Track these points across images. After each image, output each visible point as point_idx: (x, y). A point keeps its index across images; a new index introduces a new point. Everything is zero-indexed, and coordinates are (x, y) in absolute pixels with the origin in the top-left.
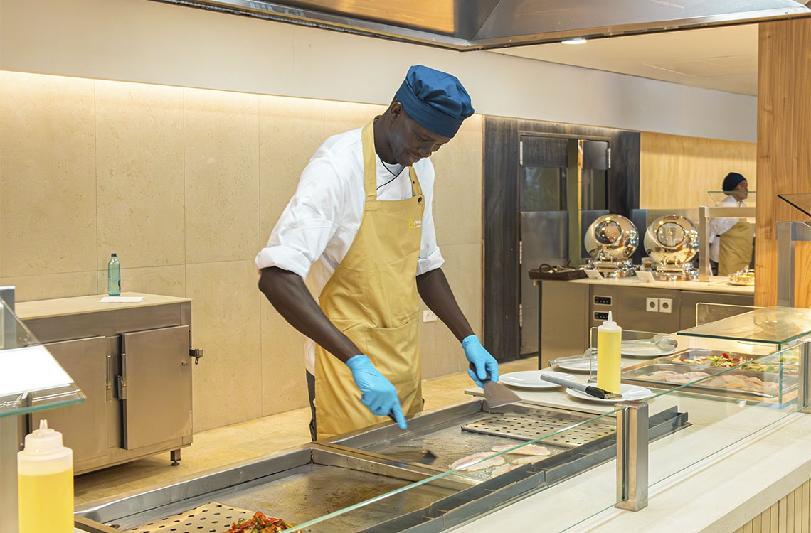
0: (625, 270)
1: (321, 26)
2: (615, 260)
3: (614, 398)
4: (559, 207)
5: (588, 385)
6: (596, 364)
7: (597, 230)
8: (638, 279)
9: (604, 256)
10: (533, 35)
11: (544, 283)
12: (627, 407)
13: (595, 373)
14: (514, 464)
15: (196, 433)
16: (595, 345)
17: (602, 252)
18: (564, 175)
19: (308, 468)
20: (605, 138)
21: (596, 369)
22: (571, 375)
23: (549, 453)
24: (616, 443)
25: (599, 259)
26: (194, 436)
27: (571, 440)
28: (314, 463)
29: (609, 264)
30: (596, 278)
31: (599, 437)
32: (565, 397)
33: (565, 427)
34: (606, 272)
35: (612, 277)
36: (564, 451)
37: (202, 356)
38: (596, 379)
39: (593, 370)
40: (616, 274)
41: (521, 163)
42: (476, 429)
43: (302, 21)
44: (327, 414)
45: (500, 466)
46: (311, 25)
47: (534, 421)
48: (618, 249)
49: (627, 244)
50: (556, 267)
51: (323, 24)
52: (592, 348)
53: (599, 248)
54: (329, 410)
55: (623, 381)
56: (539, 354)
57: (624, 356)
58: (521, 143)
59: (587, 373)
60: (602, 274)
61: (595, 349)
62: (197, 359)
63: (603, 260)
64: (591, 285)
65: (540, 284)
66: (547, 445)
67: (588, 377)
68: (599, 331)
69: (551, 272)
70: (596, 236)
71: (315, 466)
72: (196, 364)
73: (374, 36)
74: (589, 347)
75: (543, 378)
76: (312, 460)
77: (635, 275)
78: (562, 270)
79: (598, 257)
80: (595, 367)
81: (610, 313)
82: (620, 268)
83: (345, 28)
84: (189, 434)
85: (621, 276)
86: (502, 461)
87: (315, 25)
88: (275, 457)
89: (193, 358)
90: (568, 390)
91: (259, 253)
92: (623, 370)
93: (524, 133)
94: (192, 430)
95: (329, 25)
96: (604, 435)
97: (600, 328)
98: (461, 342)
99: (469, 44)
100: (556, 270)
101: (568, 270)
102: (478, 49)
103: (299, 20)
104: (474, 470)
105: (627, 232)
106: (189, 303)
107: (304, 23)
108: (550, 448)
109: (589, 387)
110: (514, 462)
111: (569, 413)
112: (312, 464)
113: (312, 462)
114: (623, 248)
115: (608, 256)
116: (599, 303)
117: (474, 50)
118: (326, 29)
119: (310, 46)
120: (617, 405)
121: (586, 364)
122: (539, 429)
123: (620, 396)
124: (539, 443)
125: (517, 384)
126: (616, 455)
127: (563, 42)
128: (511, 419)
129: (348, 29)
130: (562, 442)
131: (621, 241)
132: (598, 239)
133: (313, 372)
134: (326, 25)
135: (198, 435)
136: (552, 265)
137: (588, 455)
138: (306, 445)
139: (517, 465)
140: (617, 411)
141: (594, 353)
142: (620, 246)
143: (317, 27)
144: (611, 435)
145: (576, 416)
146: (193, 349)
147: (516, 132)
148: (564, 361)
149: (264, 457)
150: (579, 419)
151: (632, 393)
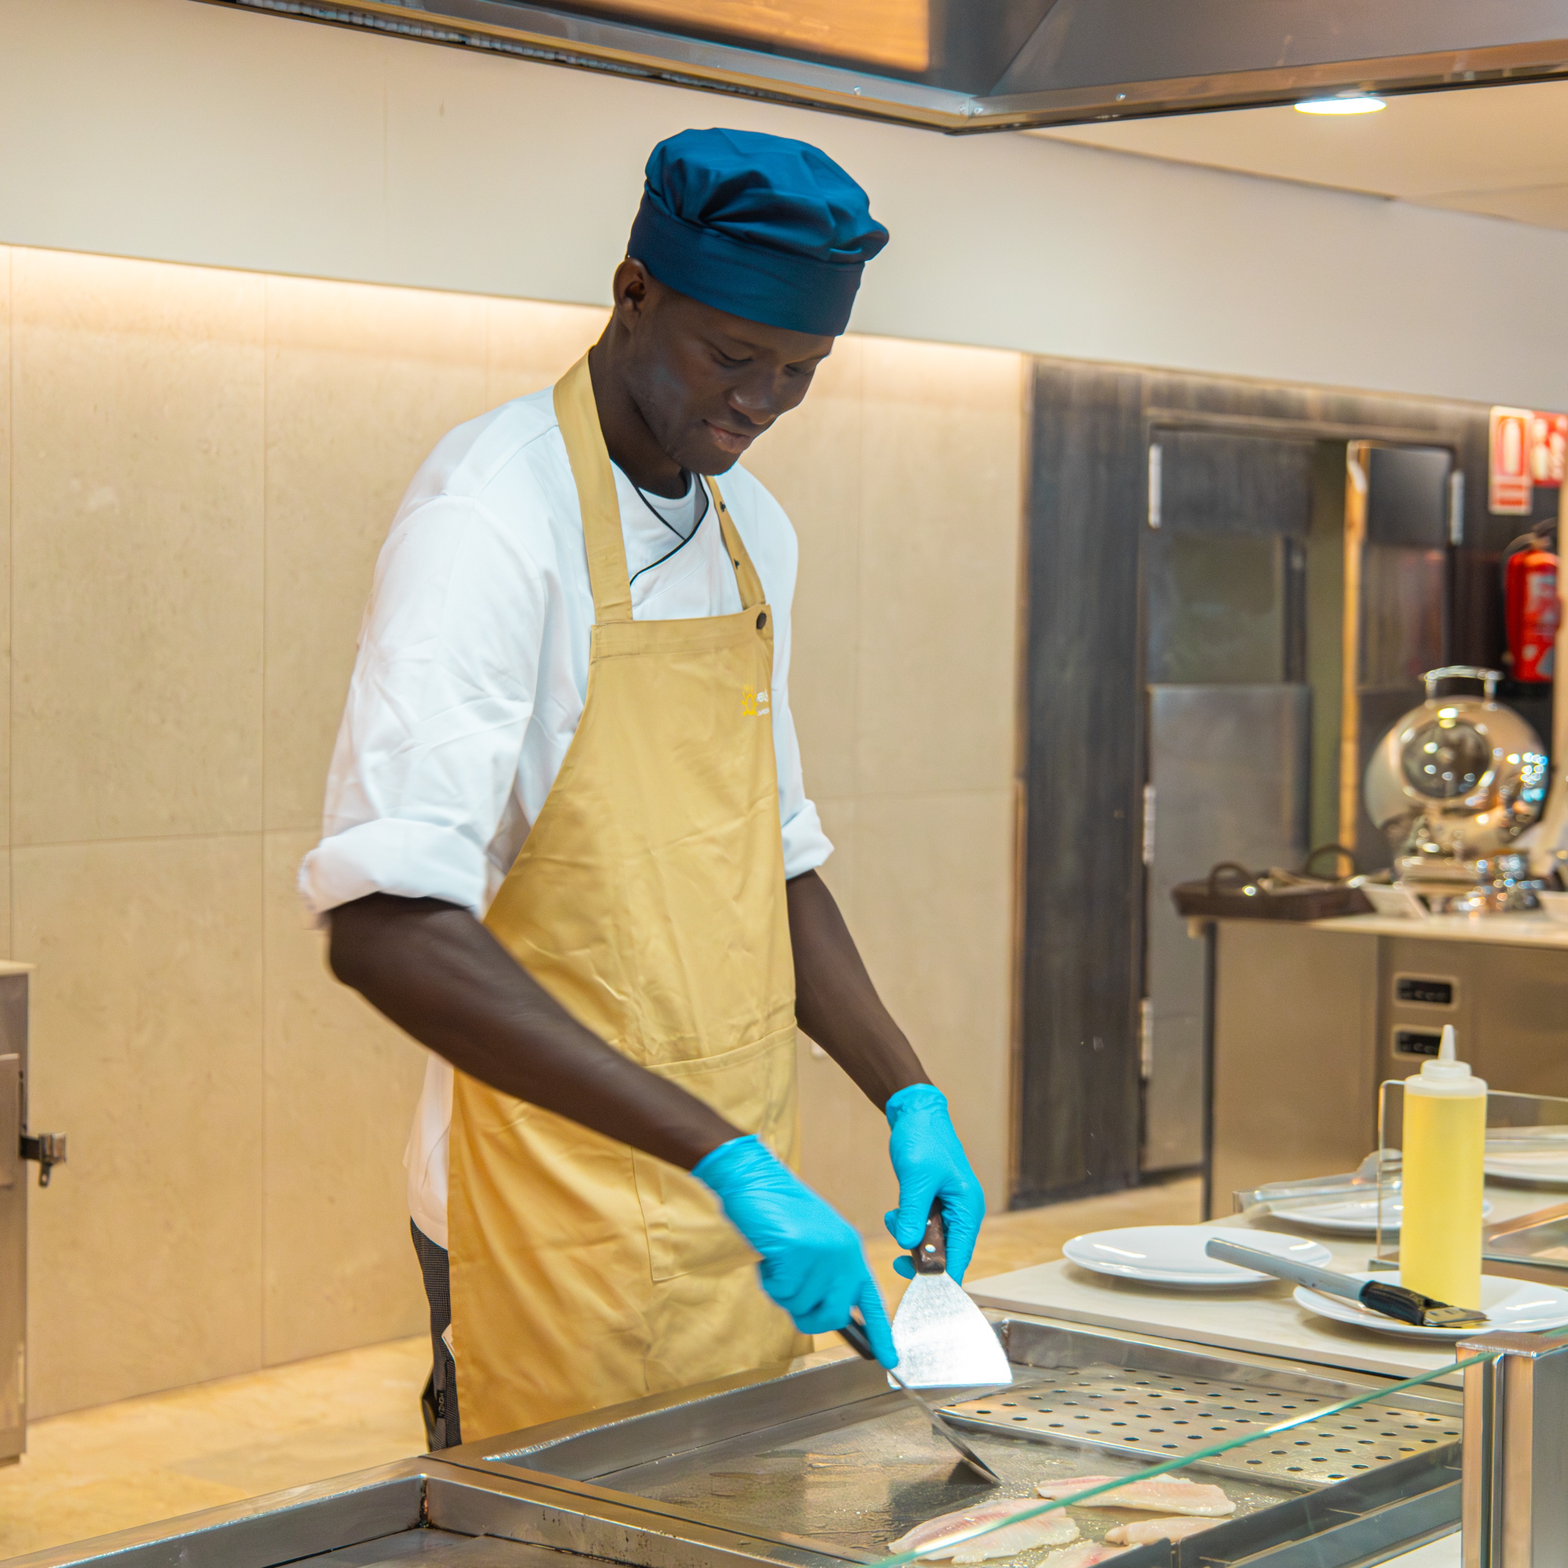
0: (1504, 889)
1: (475, 42)
2: (1470, 854)
3: (1457, 1323)
4: (1277, 668)
5: (1366, 1277)
6: (1399, 1208)
7: (1409, 750)
8: (1547, 919)
9: (1431, 840)
10: (1197, 80)
11: (1229, 929)
12: (1499, 1353)
13: (1392, 1236)
14: (1112, 1544)
15: (38, 1420)
16: (1395, 1140)
17: (1426, 826)
18: (1297, 562)
19: (413, 1540)
20: (1443, 437)
21: (1398, 1224)
22: (1311, 1244)
23: (1231, 1507)
24: (1459, 1475)
25: (1414, 851)
26: (32, 1433)
27: (1307, 1464)
28: (432, 1527)
29: (1450, 868)
30: (1403, 915)
31: (1406, 1456)
32: (1290, 1317)
33: (1287, 1417)
34: (1437, 893)
35: (1456, 912)
36: (1282, 1501)
37: (61, 1158)
38: (1395, 1256)
39: (1387, 1224)
40: (1474, 901)
41: (1154, 518)
42: (984, 1420)
43: (412, 22)
44: (492, 1380)
45: (1063, 1546)
46: (441, 35)
47: (1181, 1397)
48: (1482, 819)
49: (1511, 800)
50: (1265, 875)
51: (482, 35)
52: (1384, 1153)
53: (1417, 811)
54: (501, 1368)
55: (1491, 1266)
56: (1205, 1170)
57: (1493, 1182)
58: (1154, 455)
59: (1365, 1236)
60: (1424, 901)
61: (1393, 1154)
62: (46, 1169)
63: (1430, 855)
64: (1386, 942)
65: (1211, 932)
66: (1226, 1478)
67: (1371, 1252)
68: (1408, 1093)
69: (1249, 891)
70: (1406, 771)
71: (434, 1539)
72: (43, 1184)
73: (656, 76)
74: (1376, 1148)
75: (1215, 1250)
76: (423, 1516)
77: (1536, 905)
78: (1285, 884)
79: (1410, 843)
80: (1396, 1215)
81: (1448, 1034)
82: (1488, 879)
83: (557, 51)
84: (15, 1422)
85: (1491, 908)
86: (1071, 1531)
87: (454, 37)
88: (298, 1503)
89: (34, 1167)
90: (1300, 1295)
91: (312, 854)
92: (1490, 1229)
93: (1165, 415)
94: (23, 1409)
95: (504, 40)
96: (1420, 1448)
97: (1411, 1083)
98: (882, 1107)
99: (979, 110)
100: (1266, 884)
101: (1305, 886)
102: (1009, 127)
103: (401, 20)
104: (974, 1559)
105: (1513, 759)
106: (21, 979)
107: (417, 31)
108: (1236, 1490)
109: (1371, 1284)
110: (1113, 1533)
111: (1301, 1370)
112: (423, 1530)
113: (423, 1522)
114: (1499, 814)
115: (1446, 840)
116: (1414, 998)
117: (997, 128)
118: (493, 51)
119: (442, 110)
120: (1467, 1344)
121: (1363, 1205)
122: (1197, 1426)
123: (1480, 1318)
124: (1200, 1473)
125: (1126, 1271)
126: (1459, 1519)
127: (1300, 107)
128: (1104, 1389)
129: (569, 52)
130: (1277, 1470)
131: (1493, 789)
132: (1411, 779)
133: (440, 1236)
134: (493, 37)
135: (46, 1429)
136: (1252, 867)
137: (1364, 1517)
138: (407, 1462)
139: (1122, 1544)
140: (1465, 1365)
141: (1392, 1167)
142: (1488, 806)
143: (462, 44)
144: (1445, 1449)
145: (1325, 1384)
146: (34, 1132)
147: (1136, 414)
148: (1287, 1193)
149: (262, 1503)
150: (1334, 1393)
151: (1519, 1308)
